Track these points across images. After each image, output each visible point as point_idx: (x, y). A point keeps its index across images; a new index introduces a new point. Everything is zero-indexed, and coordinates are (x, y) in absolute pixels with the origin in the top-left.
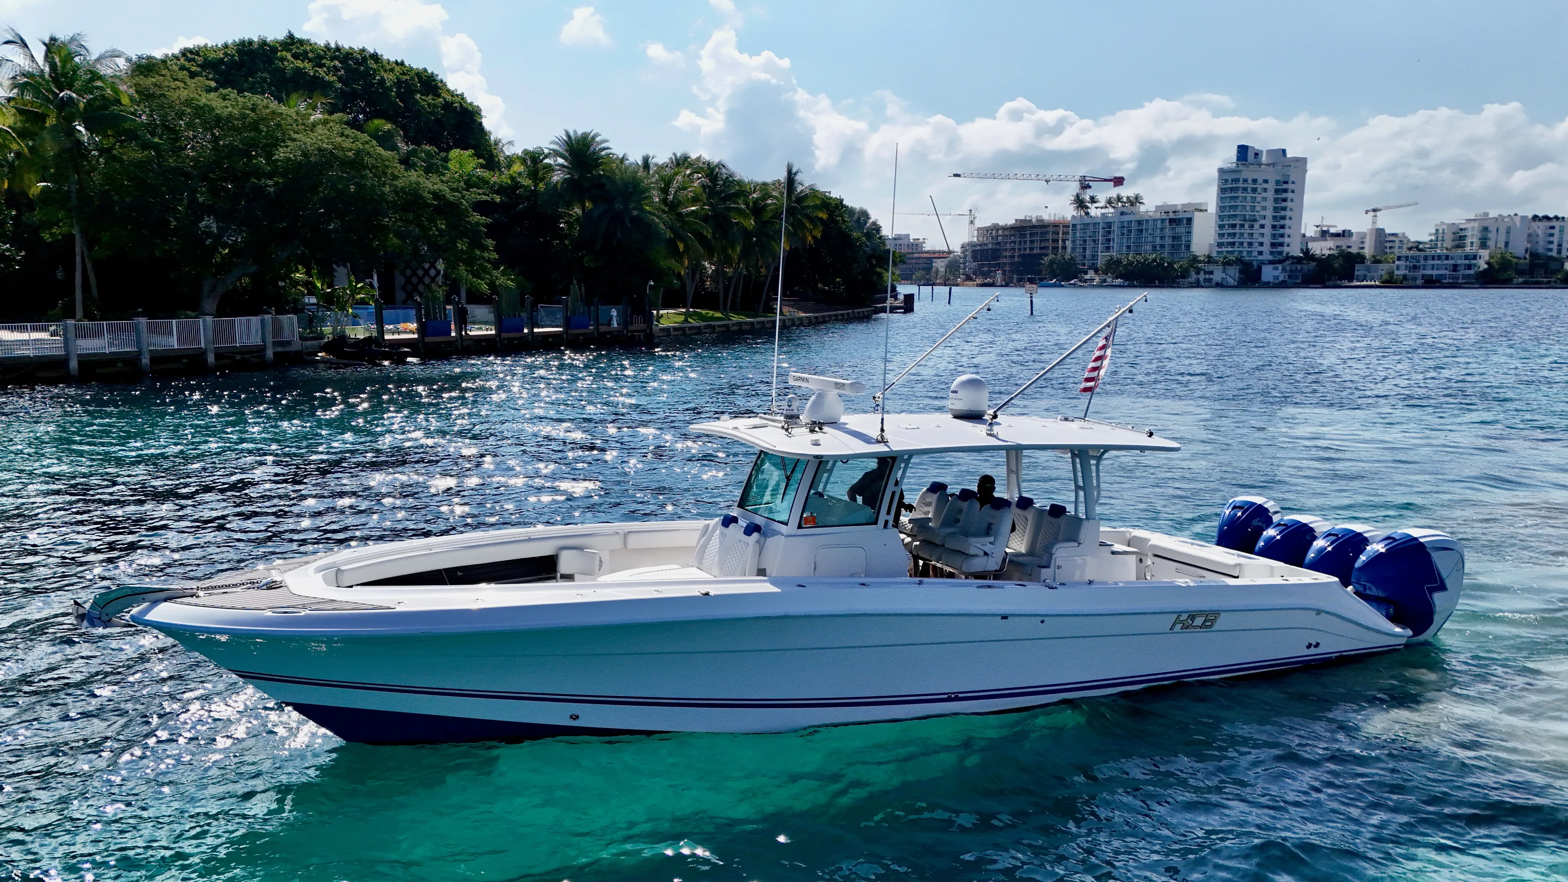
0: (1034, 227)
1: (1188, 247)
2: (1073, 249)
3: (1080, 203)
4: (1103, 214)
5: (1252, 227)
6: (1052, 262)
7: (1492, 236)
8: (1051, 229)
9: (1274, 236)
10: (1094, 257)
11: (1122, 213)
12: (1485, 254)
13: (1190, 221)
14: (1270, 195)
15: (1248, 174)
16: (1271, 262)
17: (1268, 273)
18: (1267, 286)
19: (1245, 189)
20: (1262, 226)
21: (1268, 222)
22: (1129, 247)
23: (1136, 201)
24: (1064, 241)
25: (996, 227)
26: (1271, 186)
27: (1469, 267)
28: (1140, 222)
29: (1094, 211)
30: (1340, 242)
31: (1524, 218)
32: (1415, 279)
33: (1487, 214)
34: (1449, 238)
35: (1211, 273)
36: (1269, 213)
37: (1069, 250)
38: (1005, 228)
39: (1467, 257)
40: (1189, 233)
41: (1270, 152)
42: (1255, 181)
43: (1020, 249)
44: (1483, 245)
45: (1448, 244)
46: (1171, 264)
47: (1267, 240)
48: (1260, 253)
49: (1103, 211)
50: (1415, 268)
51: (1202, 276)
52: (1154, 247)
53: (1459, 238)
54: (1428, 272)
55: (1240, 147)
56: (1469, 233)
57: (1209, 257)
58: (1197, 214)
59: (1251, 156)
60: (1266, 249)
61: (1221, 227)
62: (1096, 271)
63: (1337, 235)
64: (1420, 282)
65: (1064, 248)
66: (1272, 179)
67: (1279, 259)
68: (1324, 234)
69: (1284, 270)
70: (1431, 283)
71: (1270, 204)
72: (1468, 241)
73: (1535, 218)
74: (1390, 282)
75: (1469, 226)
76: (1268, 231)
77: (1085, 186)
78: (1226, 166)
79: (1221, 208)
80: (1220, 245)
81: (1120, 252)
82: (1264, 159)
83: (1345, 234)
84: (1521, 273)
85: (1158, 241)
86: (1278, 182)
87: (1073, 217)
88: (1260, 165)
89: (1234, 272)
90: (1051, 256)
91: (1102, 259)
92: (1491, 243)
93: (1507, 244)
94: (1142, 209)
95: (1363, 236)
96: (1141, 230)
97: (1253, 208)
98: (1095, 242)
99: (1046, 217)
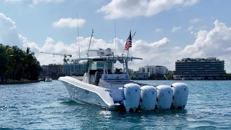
0: (54, 66)
2: (64, 71)
3: (65, 60)
4: (71, 63)
7: (150, 70)
8: (58, 66)
10: (69, 73)
11: (75, 63)
12: (149, 73)
22: (77, 71)
23: (78, 60)
24: (62, 69)
27: (147, 76)
28: (79, 65)
29: (69, 63)
31: (155, 66)
32: (137, 78)
33: (148, 65)
37: (63, 71)
38: (47, 66)
39: (146, 74)
43: (51, 71)
44: (148, 71)
45: (142, 71)
49: (71, 62)
50: (137, 76)
52: (83, 71)
53: (144, 70)
54: (140, 77)
56: (145, 69)
64: (138, 79)
65: (62, 71)
70: (140, 79)
72: (145, 71)
73: (157, 66)
77: (65, 57)
84: (156, 77)
85: (84, 70)
87: (64, 64)
90: (59, 73)
92: (150, 71)
93: (153, 71)
96: (80, 67)
98: (69, 70)
99: (56, 64)
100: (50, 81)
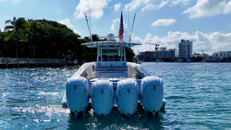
0: (148, 52)
1: (174, 56)
3: (156, 48)
5: (184, 52)
6: (152, 58)
7: (222, 54)
8: (151, 53)
9: (188, 54)
10: (159, 57)
11: (163, 50)
12: (222, 57)
13: (174, 51)
14: (187, 47)
15: (183, 44)
16: (188, 58)
17: (188, 60)
18: (188, 62)
19: (183, 46)
20: (186, 52)
21: (187, 52)
22: (164, 56)
23: (165, 48)
25: (142, 52)
26: (187, 46)
27: (219, 59)
28: (166, 52)
29: (159, 50)
30: (198, 55)
31: (227, 52)
32: (211, 61)
33: (221, 51)
34: (215, 54)
35: (178, 60)
36: (187, 50)
39: (219, 58)
40: (175, 53)
41: (187, 41)
42: (184, 45)
43: (146, 56)
44: (221, 56)
45: (215, 56)
46: (172, 59)
47: (187, 55)
48: (186, 57)
50: (211, 59)
51: (177, 60)
52: (169, 56)
53: (217, 54)
54: (213, 60)
55: (182, 40)
56: (218, 54)
57: (178, 57)
58: (175, 50)
59: (184, 41)
60: (187, 56)
61: (180, 52)
62: (159, 60)
63: (197, 54)
64: (212, 62)
65: (154, 56)
66: (187, 45)
67: (189, 58)
68: (195, 54)
69: (190, 59)
70: (214, 62)
71: (187, 49)
72: (219, 55)
73: (229, 52)
74: (207, 62)
75: (218, 53)
76: (187, 53)
77: (156, 46)
78: (180, 43)
79: (179, 49)
80: (180, 55)
81: (163, 56)
82: (186, 42)
83: (199, 54)
84: (227, 60)
86: (188, 45)
87: (155, 51)
88: (185, 43)
89: (182, 60)
90: (152, 57)
91: (160, 57)
92: (222, 56)
93: (225, 56)
94: (166, 50)
95: (202, 54)
97: (185, 49)
98: (159, 55)
99: (150, 51)
100: (140, 63)
